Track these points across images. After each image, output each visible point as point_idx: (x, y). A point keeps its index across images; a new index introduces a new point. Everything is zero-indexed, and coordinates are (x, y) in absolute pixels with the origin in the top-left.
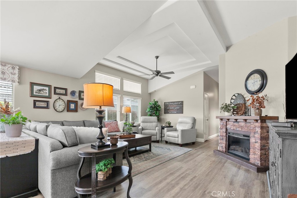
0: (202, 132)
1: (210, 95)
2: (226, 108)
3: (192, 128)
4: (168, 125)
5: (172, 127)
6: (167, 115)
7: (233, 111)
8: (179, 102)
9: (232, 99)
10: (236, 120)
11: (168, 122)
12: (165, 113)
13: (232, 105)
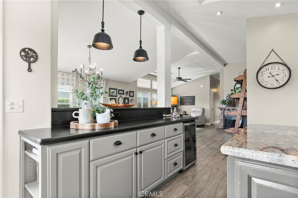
0: (209, 119)
1: (214, 90)
2: (224, 102)
3: (202, 115)
4: (184, 113)
5: (188, 115)
6: (182, 106)
7: (228, 104)
8: (192, 96)
9: (227, 97)
10: (229, 109)
11: (185, 111)
12: (181, 105)
13: (228, 101)
